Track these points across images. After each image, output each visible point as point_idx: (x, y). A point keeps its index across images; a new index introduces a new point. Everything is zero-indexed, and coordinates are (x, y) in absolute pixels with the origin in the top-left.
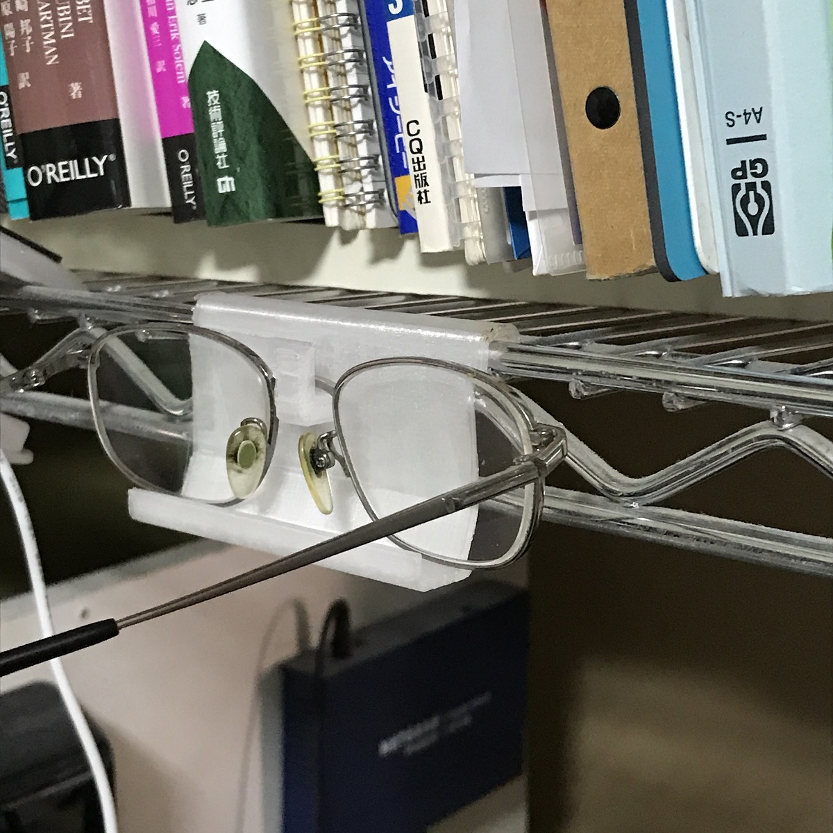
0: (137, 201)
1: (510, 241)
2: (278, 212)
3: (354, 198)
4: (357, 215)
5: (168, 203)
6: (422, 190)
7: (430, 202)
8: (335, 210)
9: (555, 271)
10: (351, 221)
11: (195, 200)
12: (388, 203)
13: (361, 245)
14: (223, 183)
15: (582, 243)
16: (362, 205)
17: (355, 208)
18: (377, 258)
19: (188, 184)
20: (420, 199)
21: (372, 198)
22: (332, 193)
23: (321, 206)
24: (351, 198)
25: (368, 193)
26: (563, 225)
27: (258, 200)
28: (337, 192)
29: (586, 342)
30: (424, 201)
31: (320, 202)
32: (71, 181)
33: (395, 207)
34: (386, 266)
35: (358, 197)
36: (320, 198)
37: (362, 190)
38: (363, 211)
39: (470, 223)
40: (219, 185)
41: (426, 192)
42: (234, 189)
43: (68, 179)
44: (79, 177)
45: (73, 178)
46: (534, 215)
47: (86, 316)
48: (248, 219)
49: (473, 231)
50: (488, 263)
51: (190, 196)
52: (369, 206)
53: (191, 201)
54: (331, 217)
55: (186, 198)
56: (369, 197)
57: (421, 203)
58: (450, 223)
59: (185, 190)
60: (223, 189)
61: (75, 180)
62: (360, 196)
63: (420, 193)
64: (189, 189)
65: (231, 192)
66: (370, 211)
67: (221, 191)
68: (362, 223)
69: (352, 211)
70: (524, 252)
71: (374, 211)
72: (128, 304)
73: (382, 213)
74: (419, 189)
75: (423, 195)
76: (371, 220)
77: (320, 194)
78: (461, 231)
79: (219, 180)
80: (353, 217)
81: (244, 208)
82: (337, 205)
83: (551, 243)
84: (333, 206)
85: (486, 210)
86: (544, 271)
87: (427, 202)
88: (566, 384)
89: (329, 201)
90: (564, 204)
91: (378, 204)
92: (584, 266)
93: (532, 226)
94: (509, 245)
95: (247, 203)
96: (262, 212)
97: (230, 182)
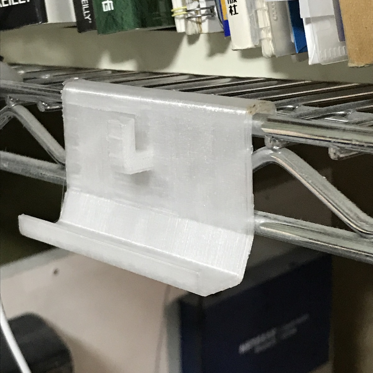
0: (51, 18)
1: (293, 40)
2: (143, 24)
3: (193, 13)
4: (196, 24)
5: (74, 19)
6: (232, 5)
7: (238, 13)
8: (183, 21)
9: (324, 61)
10: (192, 28)
11: (90, 17)
12: (217, 15)
13: (202, 44)
14: (106, 4)
15: (345, 40)
16: (199, 17)
17: (194, 19)
18: (212, 53)
19: (85, 6)
20: (231, 11)
21: (206, 12)
22: (181, 9)
23: (174, 18)
24: (191, 12)
25: (203, 9)
26: (331, 27)
27: (129, 16)
28: (183, 9)
29: (350, 112)
30: (233, 13)
31: (173, 16)
32: (9, 6)
33: (221, 19)
34: (218, 58)
35: (197, 12)
36: (172, 13)
37: (199, 6)
38: (200, 21)
39: (265, 28)
40: (104, 6)
41: (235, 6)
42: (113, 9)
43: (7, 5)
44: (14, 4)
45: (10, 5)
46: (309, 21)
47: (10, 98)
48: (122, 29)
49: (267, 33)
50: (277, 57)
51: (87, 14)
52: (204, 18)
53: (88, 17)
54: (180, 26)
55: (85, 15)
56: (203, 12)
57: (232, 14)
58: (252, 28)
59: (84, 10)
60: (106, 9)
61: (12, 6)
62: (197, 10)
63: (231, 7)
64: (86, 9)
65: (112, 11)
66: (204, 21)
67: (105, 10)
68: (200, 30)
69: (192, 21)
70: (302, 48)
71: (207, 21)
72: (35, 89)
73: (213, 22)
74: (230, 4)
75: (233, 9)
76: (205, 27)
77: (172, 10)
78: (259, 34)
79: (103, 3)
80: (193, 26)
81: (120, 21)
82: (184, 18)
83: (322, 41)
84: (182, 18)
85: (275, 18)
86: (317, 62)
87: (236, 13)
88: (326, 149)
89: (179, 15)
90: (332, 12)
91: (210, 16)
92: (346, 57)
93: (308, 28)
94: (292, 43)
95: (122, 18)
96: (132, 24)
97: (110, 4)
